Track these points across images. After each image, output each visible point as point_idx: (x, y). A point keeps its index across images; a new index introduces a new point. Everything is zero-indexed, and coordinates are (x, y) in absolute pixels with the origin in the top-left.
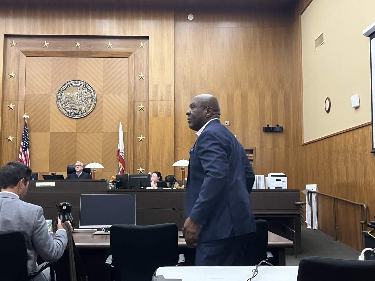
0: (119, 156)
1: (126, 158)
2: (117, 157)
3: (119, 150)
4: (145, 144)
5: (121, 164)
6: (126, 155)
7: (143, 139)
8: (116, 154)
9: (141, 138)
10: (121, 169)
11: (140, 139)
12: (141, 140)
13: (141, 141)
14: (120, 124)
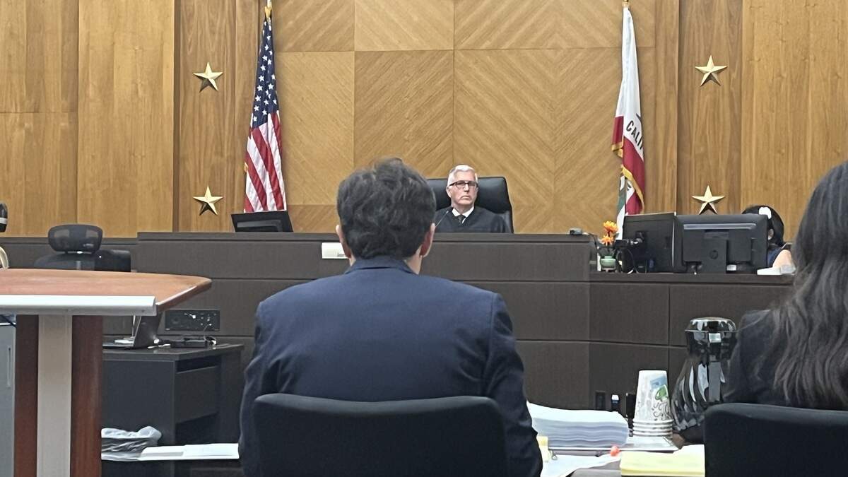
0: (621, 144)
1: (649, 149)
2: (613, 148)
3: (621, 120)
4: (726, 92)
5: (628, 174)
6: (649, 138)
7: (718, 72)
8: (611, 133)
9: (710, 68)
10: (630, 193)
11: (702, 73)
12: (710, 77)
13: (711, 82)
14: (627, 14)
